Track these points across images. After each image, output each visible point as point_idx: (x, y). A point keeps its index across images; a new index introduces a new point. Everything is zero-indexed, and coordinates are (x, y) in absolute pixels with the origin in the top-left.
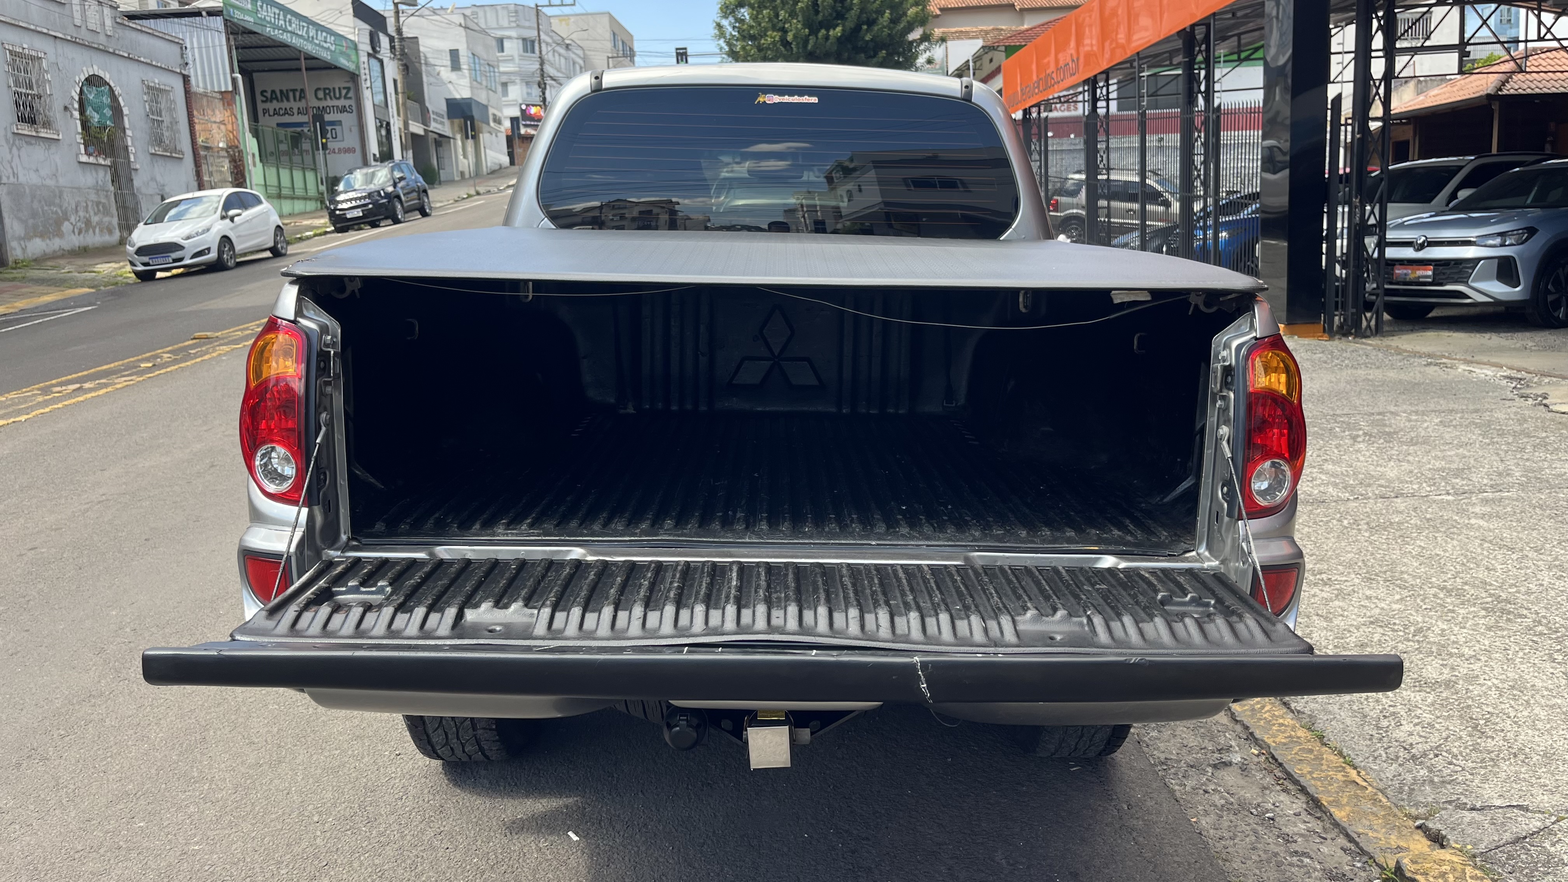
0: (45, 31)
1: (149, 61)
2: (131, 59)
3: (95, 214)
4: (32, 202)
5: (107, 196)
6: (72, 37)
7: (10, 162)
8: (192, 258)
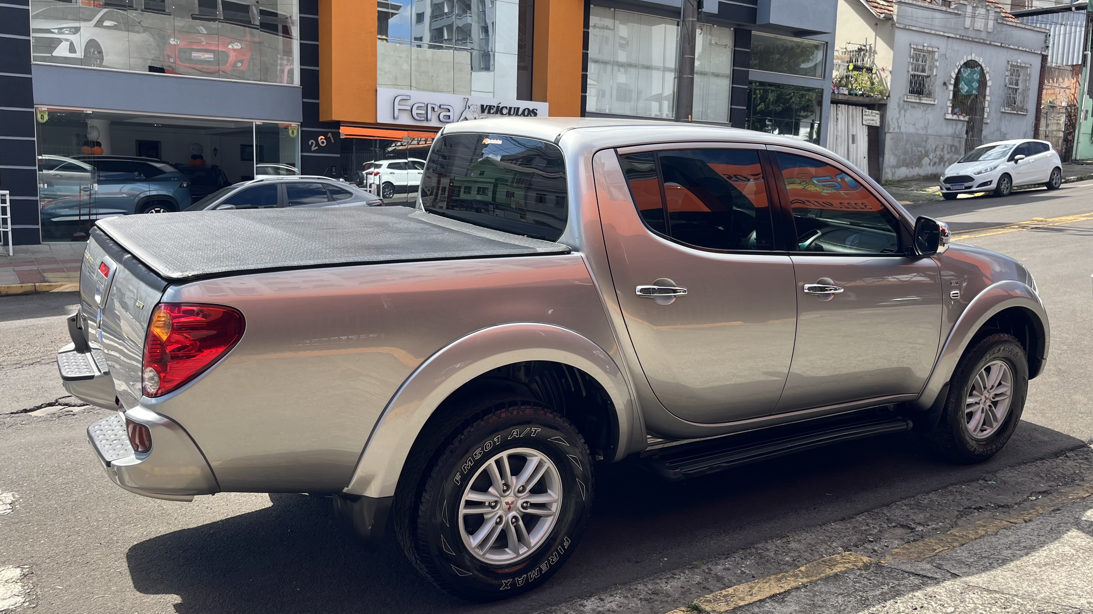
0: (942, 33)
1: (1017, 47)
2: (1003, 47)
3: (948, 153)
4: (906, 144)
5: (960, 141)
6: (960, 36)
7: (898, 119)
8: (978, 187)
